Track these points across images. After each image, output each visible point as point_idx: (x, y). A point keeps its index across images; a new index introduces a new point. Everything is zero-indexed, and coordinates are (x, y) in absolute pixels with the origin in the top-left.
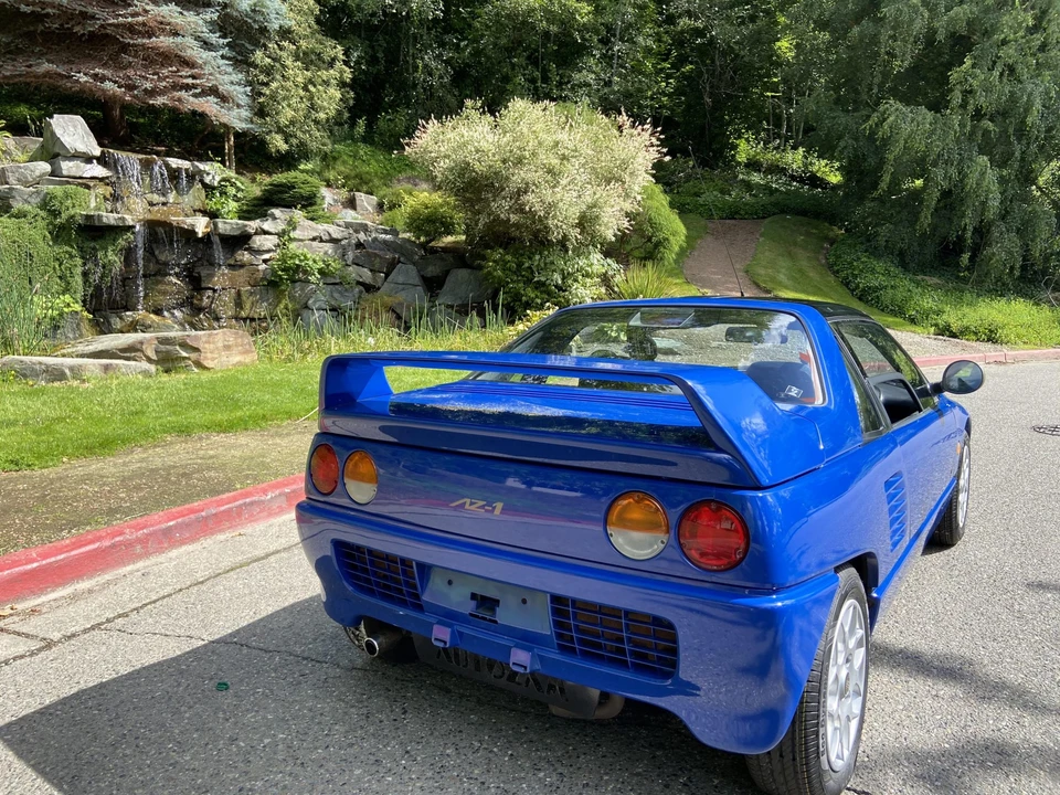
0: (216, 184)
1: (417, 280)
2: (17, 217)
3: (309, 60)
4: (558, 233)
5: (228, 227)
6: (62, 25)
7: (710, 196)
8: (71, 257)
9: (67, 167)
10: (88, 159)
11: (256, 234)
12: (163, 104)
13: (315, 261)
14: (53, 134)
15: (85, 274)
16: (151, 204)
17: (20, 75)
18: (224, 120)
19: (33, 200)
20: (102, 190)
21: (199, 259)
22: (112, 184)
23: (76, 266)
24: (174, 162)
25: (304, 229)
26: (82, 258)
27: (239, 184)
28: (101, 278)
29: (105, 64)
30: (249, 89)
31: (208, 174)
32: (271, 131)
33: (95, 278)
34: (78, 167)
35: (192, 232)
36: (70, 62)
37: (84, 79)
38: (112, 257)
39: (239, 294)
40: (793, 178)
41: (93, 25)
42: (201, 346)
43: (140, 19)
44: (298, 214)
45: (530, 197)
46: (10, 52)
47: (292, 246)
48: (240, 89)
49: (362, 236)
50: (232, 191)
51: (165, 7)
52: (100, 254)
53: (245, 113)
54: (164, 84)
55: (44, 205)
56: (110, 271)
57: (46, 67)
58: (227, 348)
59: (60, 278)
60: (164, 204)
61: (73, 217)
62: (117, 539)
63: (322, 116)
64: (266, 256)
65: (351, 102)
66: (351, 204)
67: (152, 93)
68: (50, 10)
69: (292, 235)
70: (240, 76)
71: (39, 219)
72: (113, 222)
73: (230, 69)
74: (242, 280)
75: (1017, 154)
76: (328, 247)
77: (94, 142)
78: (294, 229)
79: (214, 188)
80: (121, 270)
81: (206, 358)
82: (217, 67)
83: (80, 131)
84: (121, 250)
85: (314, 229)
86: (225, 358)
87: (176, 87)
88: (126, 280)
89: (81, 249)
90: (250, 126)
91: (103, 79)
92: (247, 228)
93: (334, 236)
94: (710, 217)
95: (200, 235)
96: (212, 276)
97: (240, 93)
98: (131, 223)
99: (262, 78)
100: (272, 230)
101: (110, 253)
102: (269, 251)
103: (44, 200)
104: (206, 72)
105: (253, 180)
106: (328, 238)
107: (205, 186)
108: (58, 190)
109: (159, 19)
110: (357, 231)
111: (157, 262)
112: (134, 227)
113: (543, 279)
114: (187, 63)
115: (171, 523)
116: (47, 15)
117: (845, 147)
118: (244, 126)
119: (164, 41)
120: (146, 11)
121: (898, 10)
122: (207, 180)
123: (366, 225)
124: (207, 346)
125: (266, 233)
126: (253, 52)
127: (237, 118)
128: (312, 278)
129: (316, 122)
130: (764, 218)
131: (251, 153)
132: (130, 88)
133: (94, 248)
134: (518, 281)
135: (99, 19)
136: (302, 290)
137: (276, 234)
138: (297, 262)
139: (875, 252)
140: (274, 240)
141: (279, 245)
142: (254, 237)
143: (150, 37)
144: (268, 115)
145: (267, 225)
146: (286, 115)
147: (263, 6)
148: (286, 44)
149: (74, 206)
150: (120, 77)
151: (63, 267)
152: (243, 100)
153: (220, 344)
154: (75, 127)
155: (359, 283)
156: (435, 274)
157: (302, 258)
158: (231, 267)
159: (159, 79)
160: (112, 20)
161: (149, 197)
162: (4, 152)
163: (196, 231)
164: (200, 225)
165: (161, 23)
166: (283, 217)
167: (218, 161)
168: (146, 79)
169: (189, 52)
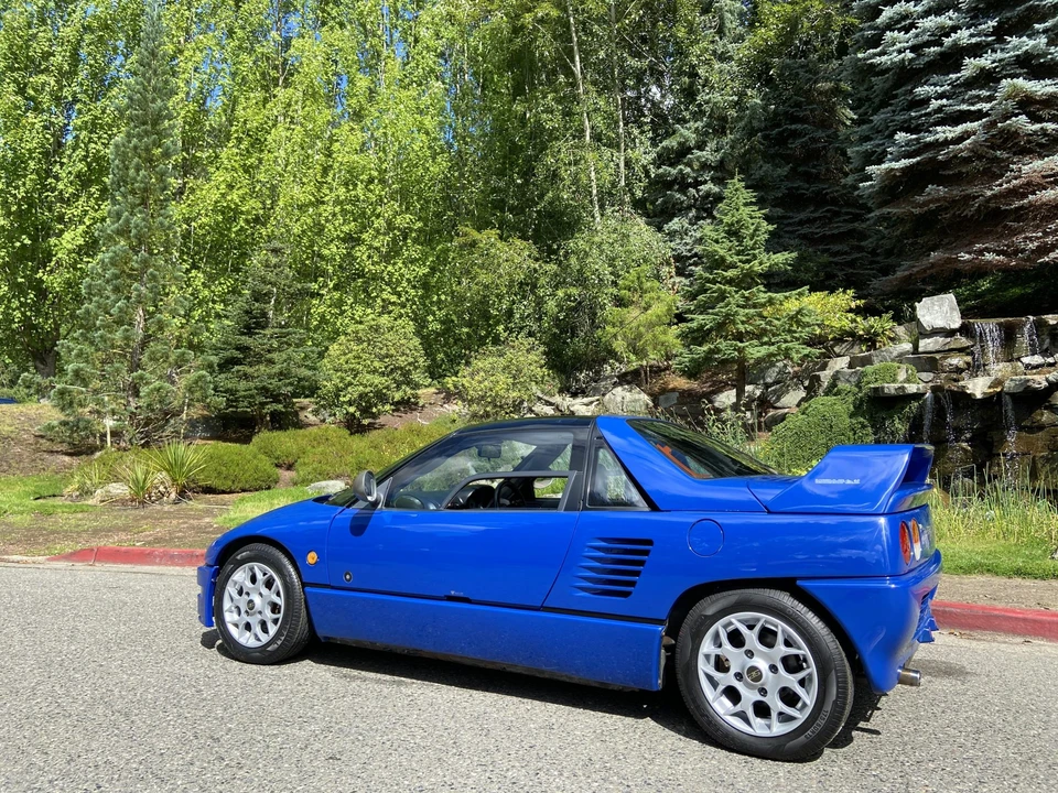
2: (835, 395)
5: (1012, 384)
8: (864, 427)
9: (925, 343)
10: (949, 333)
14: (916, 316)
19: (852, 380)
22: (972, 354)
23: (867, 434)
24: (1053, 319)
26: (874, 427)
29: (1002, 236)
34: (937, 342)
37: (967, 256)
38: (900, 425)
41: (972, 205)
43: (1019, 181)
52: (888, 423)
55: (859, 383)
57: (936, 256)
61: (869, 390)
67: (1042, 251)
68: (932, 205)
71: (850, 394)
77: (958, 316)
83: (946, 308)
84: (908, 419)
89: (873, 420)
92: (1030, 383)
98: (917, 391)
101: (896, 421)
103: (860, 378)
112: (923, 394)
135: (978, 197)
150: (1004, 245)
151: (856, 436)
154: (942, 305)
158: (1021, 429)
159: (1046, 234)
160: (989, 193)
161: (1024, 360)
162: (891, 339)
163: (968, 392)
164: (975, 385)
165: (1044, 177)
168: (1030, 238)
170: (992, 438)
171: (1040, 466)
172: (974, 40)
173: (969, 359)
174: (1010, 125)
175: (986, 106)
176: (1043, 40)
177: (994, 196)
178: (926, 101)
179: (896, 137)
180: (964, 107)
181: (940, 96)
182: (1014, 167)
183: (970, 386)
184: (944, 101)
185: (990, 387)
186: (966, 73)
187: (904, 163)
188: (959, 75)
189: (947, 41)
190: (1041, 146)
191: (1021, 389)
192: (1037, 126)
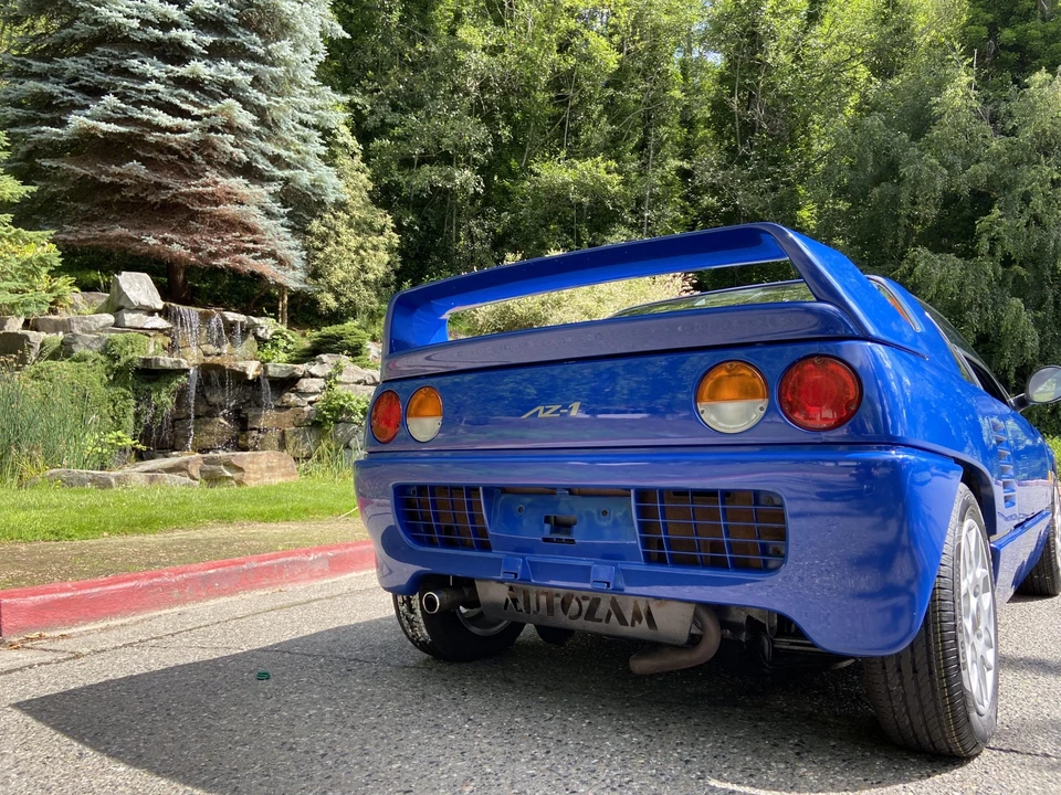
0: (268, 337)
2: (78, 360)
3: (365, 228)
5: (278, 370)
6: (137, 195)
8: (126, 398)
9: (130, 319)
10: (151, 312)
11: (303, 377)
12: (225, 265)
13: (358, 402)
14: (120, 289)
15: (137, 415)
16: (206, 354)
17: (95, 239)
18: (279, 280)
19: (94, 346)
20: (161, 340)
21: (249, 401)
23: (129, 406)
24: (231, 316)
25: (350, 373)
26: (136, 399)
28: (153, 418)
29: (174, 230)
30: (304, 253)
31: (262, 328)
32: (322, 291)
33: (146, 419)
34: (140, 319)
35: (243, 374)
36: (141, 228)
37: (155, 241)
38: (165, 398)
39: (283, 434)
41: (163, 195)
42: (244, 466)
43: (210, 189)
44: (345, 360)
46: (87, 219)
47: (338, 388)
48: (297, 253)
50: (282, 343)
51: (232, 179)
52: (154, 396)
53: (300, 274)
54: (227, 247)
55: (105, 350)
56: (162, 411)
57: (119, 230)
58: (270, 469)
59: (112, 417)
60: (219, 354)
61: (131, 360)
62: (155, 580)
63: (371, 276)
64: (312, 398)
65: (398, 266)
67: (215, 255)
68: (127, 180)
69: (338, 378)
70: (297, 242)
71: (98, 362)
72: (169, 365)
73: (288, 236)
74: (287, 420)
75: (1050, 298)
77: (157, 296)
78: (340, 373)
79: (266, 341)
80: (172, 410)
81: (249, 478)
82: (277, 234)
83: (145, 287)
84: (174, 392)
85: (358, 373)
86: (267, 480)
87: (238, 250)
88: (177, 420)
89: (136, 391)
90: (303, 286)
92: (295, 372)
95: (250, 378)
96: (259, 416)
97: (296, 257)
98: (186, 367)
99: (317, 243)
100: (319, 374)
101: (163, 394)
102: (314, 393)
103: (105, 346)
104: (267, 237)
105: (304, 335)
106: (372, 381)
107: (258, 339)
108: (120, 337)
109: (228, 189)
111: (208, 404)
112: (188, 370)
114: (249, 229)
115: (211, 571)
116: (125, 186)
118: (298, 285)
119: (230, 210)
120: (216, 183)
121: (917, 169)
122: (261, 333)
124: (251, 466)
125: (312, 376)
126: (309, 222)
127: (292, 279)
128: (355, 418)
129: (365, 283)
131: (303, 311)
132: (195, 250)
133: (149, 390)
135: (171, 189)
136: (344, 430)
137: (322, 377)
138: (342, 403)
140: (321, 382)
141: (325, 388)
142: (301, 380)
143: (217, 206)
144: (321, 276)
145: (314, 369)
146: (337, 275)
147: (322, 181)
148: (340, 214)
149: (133, 351)
150: (187, 241)
151: (116, 408)
152: (299, 263)
153: (264, 466)
154: (141, 283)
157: (347, 399)
158: (278, 408)
159: (224, 243)
160: (184, 190)
162: (71, 306)
163: (247, 373)
164: (251, 367)
165: (229, 193)
166: (330, 362)
167: (271, 317)
168: (211, 242)
169: (252, 220)
170: (246, 414)
171: (288, 438)
172: (194, 45)
173: (169, 339)
174: (213, 138)
175: (196, 111)
176: (250, 78)
177: (181, 194)
178: (144, 78)
179: (106, 98)
180: (177, 102)
181: (158, 80)
182: (208, 174)
183: (249, 368)
184: (161, 87)
185: (255, 371)
186: (181, 71)
187: (113, 127)
188: (176, 69)
189: (174, 33)
190: (221, 164)
192: (232, 149)
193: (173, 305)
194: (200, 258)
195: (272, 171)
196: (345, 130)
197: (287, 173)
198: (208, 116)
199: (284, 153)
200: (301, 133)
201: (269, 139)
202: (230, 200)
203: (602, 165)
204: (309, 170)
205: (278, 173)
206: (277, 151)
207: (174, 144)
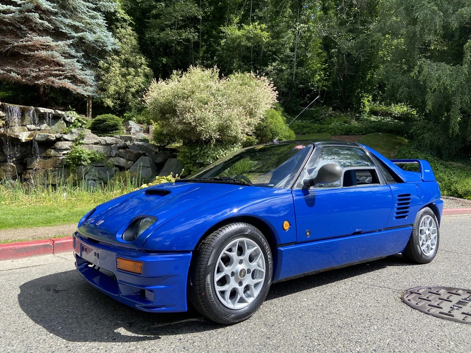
0: (73, 121)
1: (148, 164)
3: (127, 63)
4: (207, 135)
5: (40, 137)
7: (335, 124)
11: (58, 140)
12: (43, 83)
13: (88, 154)
24: (42, 110)
25: (89, 138)
27: (85, 122)
30: (93, 77)
32: (105, 97)
40: (395, 118)
41: (8, 47)
43: (30, 43)
44: (86, 131)
45: (188, 115)
47: (78, 147)
49: (128, 143)
51: (44, 38)
53: (93, 89)
54: (43, 73)
60: (39, 130)
64: (65, 152)
66: (147, 131)
67: (37, 78)
69: (81, 142)
70: (92, 72)
74: (49, 164)
76: (100, 148)
78: (83, 138)
79: (72, 123)
82: (75, 66)
85: (95, 138)
87: (51, 75)
90: (93, 94)
91: (10, 71)
92: (49, 137)
93: (108, 142)
94: (335, 134)
99: (103, 73)
100: (69, 139)
102: (66, 149)
104: (67, 68)
106: (105, 143)
107: (66, 122)
109: (41, 43)
110: (126, 141)
113: (202, 161)
114: (58, 64)
117: (402, 92)
118: (90, 94)
119: (43, 53)
122: (67, 119)
123: (131, 137)
125: (65, 140)
126: (99, 61)
130: (366, 134)
134: (191, 163)
135: (10, 44)
137: (72, 141)
138: (77, 155)
139: (419, 148)
140: (70, 144)
141: (72, 147)
142: (57, 142)
143: (34, 51)
145: (67, 137)
146: (112, 89)
147: (102, 39)
148: (115, 57)
150: (20, 71)
152: (91, 83)
155: (117, 166)
156: (160, 162)
157: (81, 152)
158: (42, 157)
159: (40, 71)
160: (16, 44)
161: (29, 126)
163: (20, 138)
164: (23, 135)
165: (42, 45)
166: (77, 133)
167: (74, 111)
168: (33, 71)
169: (58, 59)
170: (26, 161)
171: (49, 174)
173: (4, 122)
174: (30, 15)
177: (17, 46)
182: (29, 36)
183: (21, 136)
185: (28, 137)
190: (40, 30)
191: (45, 139)
192: (41, 21)
193: (6, 104)
194: (28, 80)
195: (70, 33)
196: (122, 12)
197: (80, 34)
198: (24, 4)
199: (77, 24)
200: (91, 14)
201: (71, 17)
202: (43, 49)
203: (258, 27)
204: (95, 33)
205: (74, 34)
206: (73, 23)
207: (7, 20)
